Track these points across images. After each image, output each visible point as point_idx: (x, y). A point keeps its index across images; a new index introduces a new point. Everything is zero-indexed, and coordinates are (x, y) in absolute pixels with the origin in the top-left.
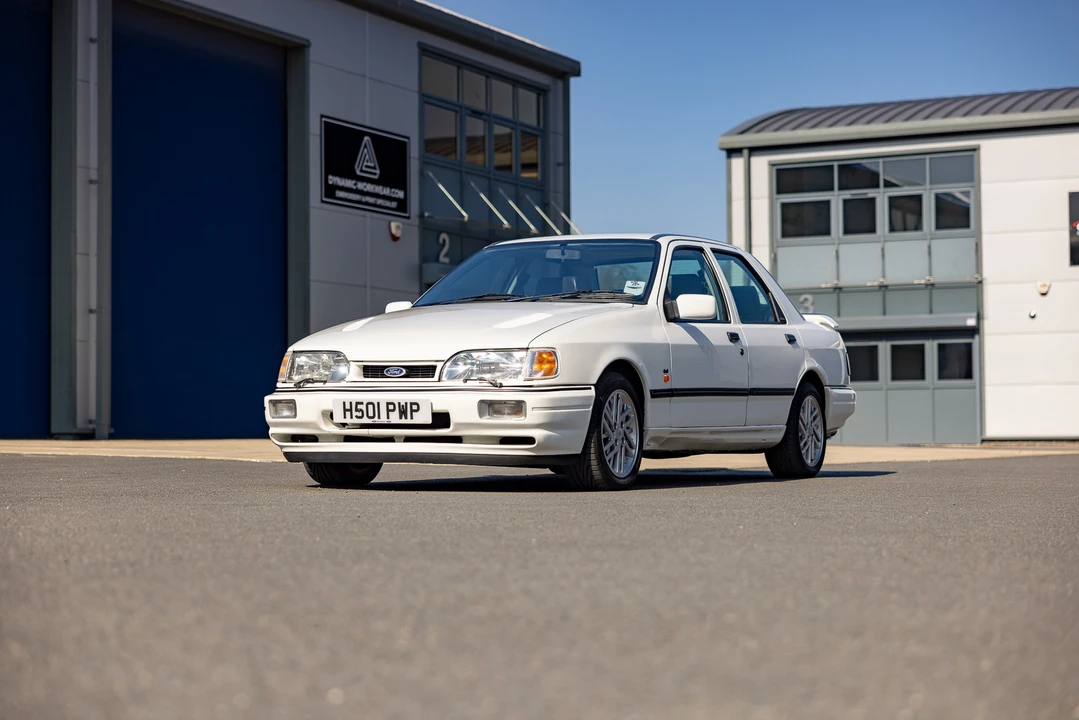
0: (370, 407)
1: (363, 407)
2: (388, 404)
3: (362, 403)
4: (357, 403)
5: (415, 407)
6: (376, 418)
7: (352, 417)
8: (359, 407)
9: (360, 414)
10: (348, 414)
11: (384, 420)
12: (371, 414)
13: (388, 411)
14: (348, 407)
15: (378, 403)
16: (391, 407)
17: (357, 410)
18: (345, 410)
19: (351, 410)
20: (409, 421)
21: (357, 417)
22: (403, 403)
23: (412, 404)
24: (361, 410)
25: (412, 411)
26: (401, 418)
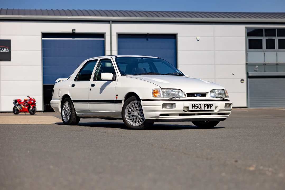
0: (200, 105)
1: (198, 105)
2: (205, 104)
3: (198, 104)
4: (196, 104)
5: (211, 105)
6: (201, 109)
7: (194, 108)
8: (197, 105)
9: (197, 107)
10: (193, 107)
11: (203, 109)
12: (200, 107)
13: (205, 106)
14: (193, 105)
15: (202, 104)
16: (205, 105)
17: (196, 106)
18: (193, 106)
19: (194, 106)
20: (210, 109)
21: (196, 108)
22: (209, 104)
23: (211, 104)
24: (197, 106)
25: (211, 106)
26: (208, 108)
